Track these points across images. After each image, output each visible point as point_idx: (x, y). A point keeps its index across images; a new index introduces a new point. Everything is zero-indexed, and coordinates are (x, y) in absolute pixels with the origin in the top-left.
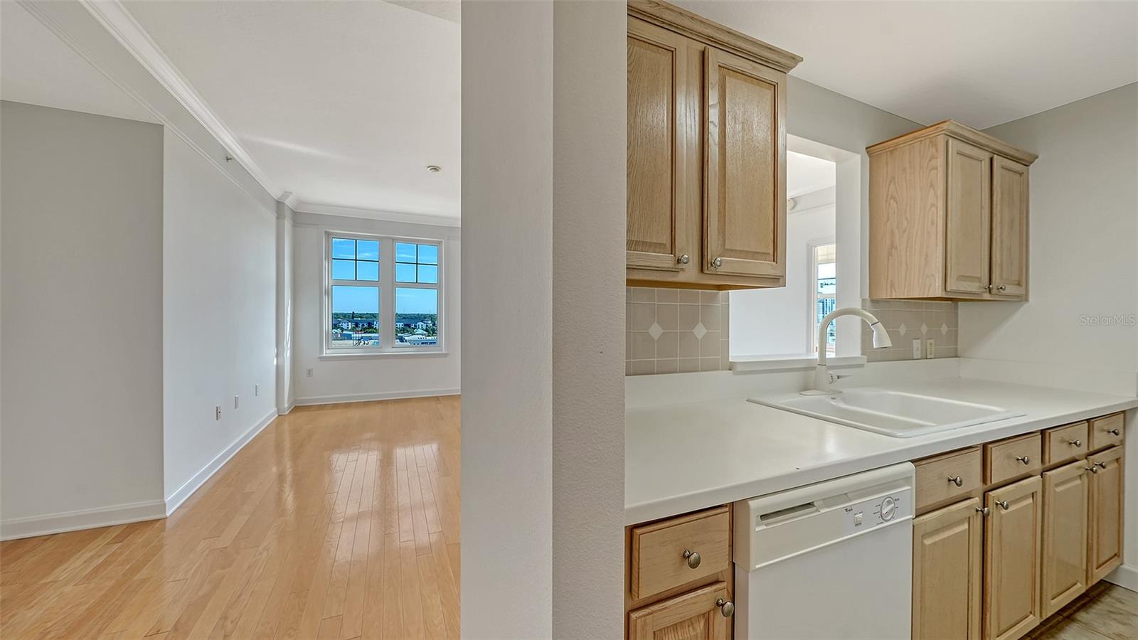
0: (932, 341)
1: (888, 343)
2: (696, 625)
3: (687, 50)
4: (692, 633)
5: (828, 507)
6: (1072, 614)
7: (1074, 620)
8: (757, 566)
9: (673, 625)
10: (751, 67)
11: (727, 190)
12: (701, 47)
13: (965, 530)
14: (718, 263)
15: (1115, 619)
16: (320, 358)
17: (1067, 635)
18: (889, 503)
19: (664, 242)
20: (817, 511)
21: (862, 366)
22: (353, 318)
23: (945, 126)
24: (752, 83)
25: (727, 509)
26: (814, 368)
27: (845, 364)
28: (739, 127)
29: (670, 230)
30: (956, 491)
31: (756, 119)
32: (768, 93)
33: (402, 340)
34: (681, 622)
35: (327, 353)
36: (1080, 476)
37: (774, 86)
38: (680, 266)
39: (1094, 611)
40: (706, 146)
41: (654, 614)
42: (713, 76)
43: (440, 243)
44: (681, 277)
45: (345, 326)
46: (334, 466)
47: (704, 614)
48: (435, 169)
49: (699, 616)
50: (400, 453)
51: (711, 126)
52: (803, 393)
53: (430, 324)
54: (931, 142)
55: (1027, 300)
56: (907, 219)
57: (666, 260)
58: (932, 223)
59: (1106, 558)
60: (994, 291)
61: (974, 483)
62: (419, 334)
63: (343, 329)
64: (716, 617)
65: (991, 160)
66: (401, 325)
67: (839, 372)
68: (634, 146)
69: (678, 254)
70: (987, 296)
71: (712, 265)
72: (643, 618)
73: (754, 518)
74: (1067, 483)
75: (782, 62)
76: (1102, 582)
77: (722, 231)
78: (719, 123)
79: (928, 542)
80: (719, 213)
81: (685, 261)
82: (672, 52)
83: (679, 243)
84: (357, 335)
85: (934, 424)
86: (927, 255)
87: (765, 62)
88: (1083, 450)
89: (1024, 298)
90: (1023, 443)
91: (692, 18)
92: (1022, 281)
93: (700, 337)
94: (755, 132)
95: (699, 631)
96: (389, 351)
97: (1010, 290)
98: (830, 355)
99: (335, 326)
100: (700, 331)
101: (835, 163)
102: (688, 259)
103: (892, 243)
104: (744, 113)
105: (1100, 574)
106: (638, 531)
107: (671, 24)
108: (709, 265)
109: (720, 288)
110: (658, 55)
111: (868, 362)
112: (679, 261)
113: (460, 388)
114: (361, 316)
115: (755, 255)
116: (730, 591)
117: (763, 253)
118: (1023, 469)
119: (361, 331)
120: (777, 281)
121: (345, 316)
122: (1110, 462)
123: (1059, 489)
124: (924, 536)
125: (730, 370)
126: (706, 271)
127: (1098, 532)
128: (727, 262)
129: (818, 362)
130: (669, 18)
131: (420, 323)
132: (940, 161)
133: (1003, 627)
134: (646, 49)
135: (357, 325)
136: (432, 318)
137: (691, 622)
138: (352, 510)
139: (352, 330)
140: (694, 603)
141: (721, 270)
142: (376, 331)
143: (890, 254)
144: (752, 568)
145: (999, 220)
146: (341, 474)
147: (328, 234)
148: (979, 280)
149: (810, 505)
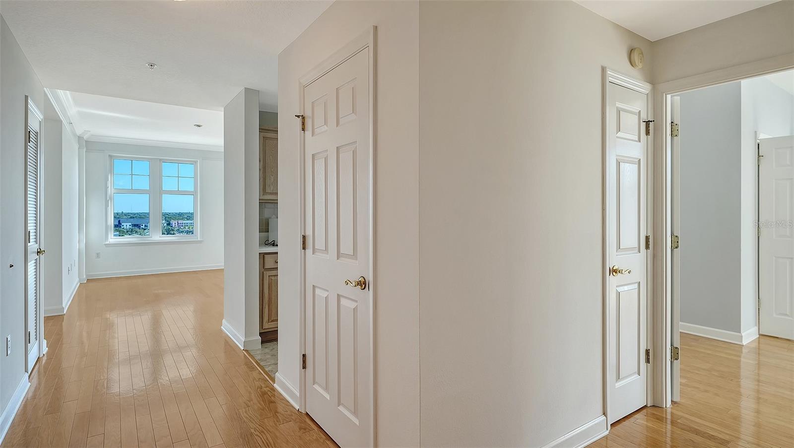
16: (105, 245)
43: (196, 162)
48: (199, 126)
147: (110, 156)
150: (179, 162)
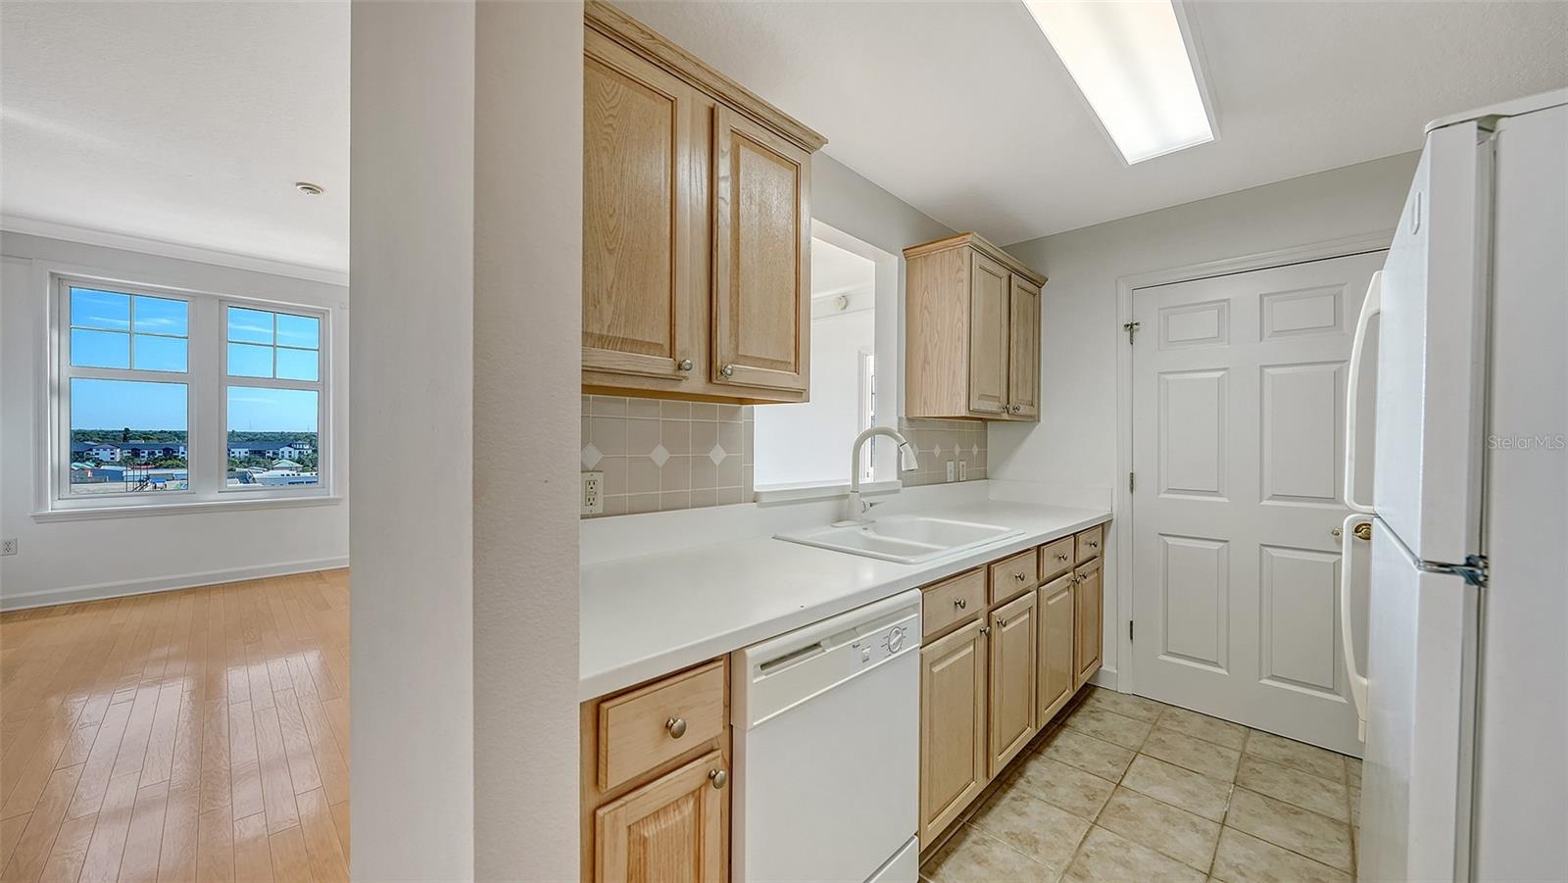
0: (964, 463)
1: (915, 466)
2: (683, 807)
3: (692, 105)
4: (678, 818)
5: (835, 645)
6: (1064, 721)
7: (1064, 727)
8: (755, 724)
9: (654, 813)
10: (769, 140)
11: (741, 283)
12: (710, 102)
13: (970, 653)
14: (729, 372)
15: (1093, 718)
16: (37, 517)
17: (1058, 740)
18: (897, 632)
19: (661, 342)
20: (824, 651)
21: (897, 491)
22: (125, 439)
23: (969, 238)
24: (771, 158)
25: (722, 663)
26: (847, 496)
27: (884, 490)
28: (755, 209)
29: (668, 328)
30: (962, 614)
31: (775, 203)
32: (790, 175)
33: (244, 479)
34: (665, 808)
35: (54, 505)
36: (1068, 587)
37: (797, 166)
38: (683, 373)
39: (1080, 714)
40: (715, 227)
41: (628, 805)
42: (724, 143)
43: (324, 313)
44: (684, 387)
45: (104, 455)
46: (75, 717)
47: (694, 792)
48: (311, 188)
49: (687, 795)
50: (239, 679)
51: (721, 203)
52: (838, 524)
53: (305, 449)
54: (958, 253)
55: (1039, 421)
56: (938, 332)
57: (662, 365)
58: (958, 339)
59: (1089, 662)
60: (1011, 411)
61: (978, 604)
62: (285, 467)
63: (99, 462)
64: (708, 792)
65: (1010, 277)
66: (241, 452)
67: (873, 499)
68: (620, 215)
69: (679, 358)
70: (1005, 416)
71: (721, 373)
72: (612, 813)
73: (751, 667)
74: (1057, 596)
75: (807, 141)
76: (1086, 685)
77: (735, 333)
78: (731, 200)
79: (936, 670)
80: (731, 310)
81: (688, 367)
82: (673, 102)
83: (682, 342)
84: (137, 473)
85: (944, 548)
86: (954, 373)
87: (788, 137)
88: (1069, 563)
89: (1034, 419)
90: (1020, 561)
91: (697, 65)
92: (1034, 402)
93: (717, 462)
94: (774, 218)
95: (686, 813)
96: (212, 497)
97: (1024, 410)
98: (864, 480)
99: (77, 456)
100: (718, 455)
101: (874, 263)
102: (691, 364)
103: (926, 356)
104: (762, 192)
105: (1083, 678)
106: (606, 705)
107: (671, 66)
108: (719, 374)
109: (741, 401)
110: (653, 102)
111: (903, 486)
112: (680, 367)
113: (348, 556)
114: (146, 436)
115: (773, 363)
116: (728, 760)
117: (782, 362)
118: (1022, 586)
119: (146, 464)
120: (800, 394)
121: (106, 438)
122: (1091, 573)
123: (1050, 603)
124: (932, 664)
125: (755, 501)
126: (715, 381)
127: (1082, 639)
128: (741, 370)
129: (851, 489)
130: (668, 58)
131: (286, 450)
132: (965, 274)
133: (1004, 744)
134: (636, 91)
135: (136, 453)
136: (311, 439)
137: (676, 804)
138: (121, 792)
139: (124, 462)
140: (680, 781)
141: (735, 379)
142: (183, 463)
143: (923, 369)
144: (749, 727)
145: (1015, 339)
146: (92, 730)
147: (58, 279)
148: (998, 399)
149: (816, 645)
150: (276, 310)
